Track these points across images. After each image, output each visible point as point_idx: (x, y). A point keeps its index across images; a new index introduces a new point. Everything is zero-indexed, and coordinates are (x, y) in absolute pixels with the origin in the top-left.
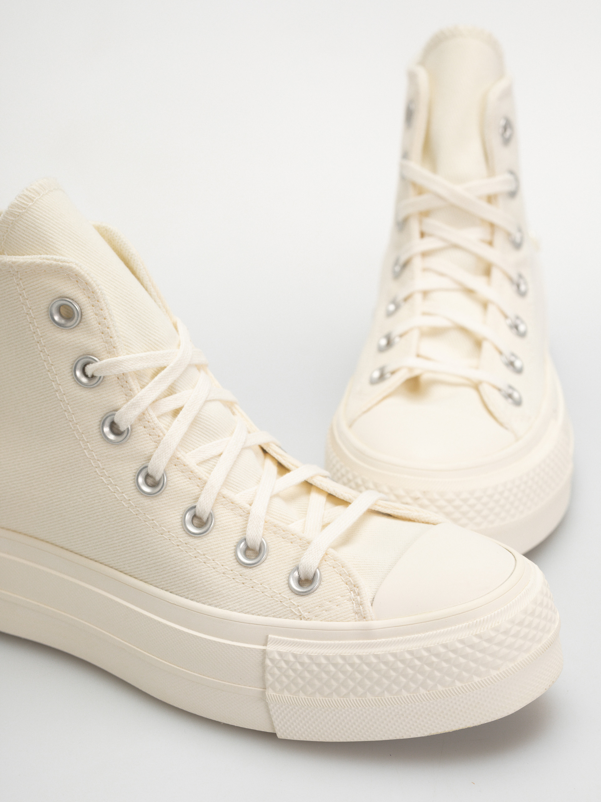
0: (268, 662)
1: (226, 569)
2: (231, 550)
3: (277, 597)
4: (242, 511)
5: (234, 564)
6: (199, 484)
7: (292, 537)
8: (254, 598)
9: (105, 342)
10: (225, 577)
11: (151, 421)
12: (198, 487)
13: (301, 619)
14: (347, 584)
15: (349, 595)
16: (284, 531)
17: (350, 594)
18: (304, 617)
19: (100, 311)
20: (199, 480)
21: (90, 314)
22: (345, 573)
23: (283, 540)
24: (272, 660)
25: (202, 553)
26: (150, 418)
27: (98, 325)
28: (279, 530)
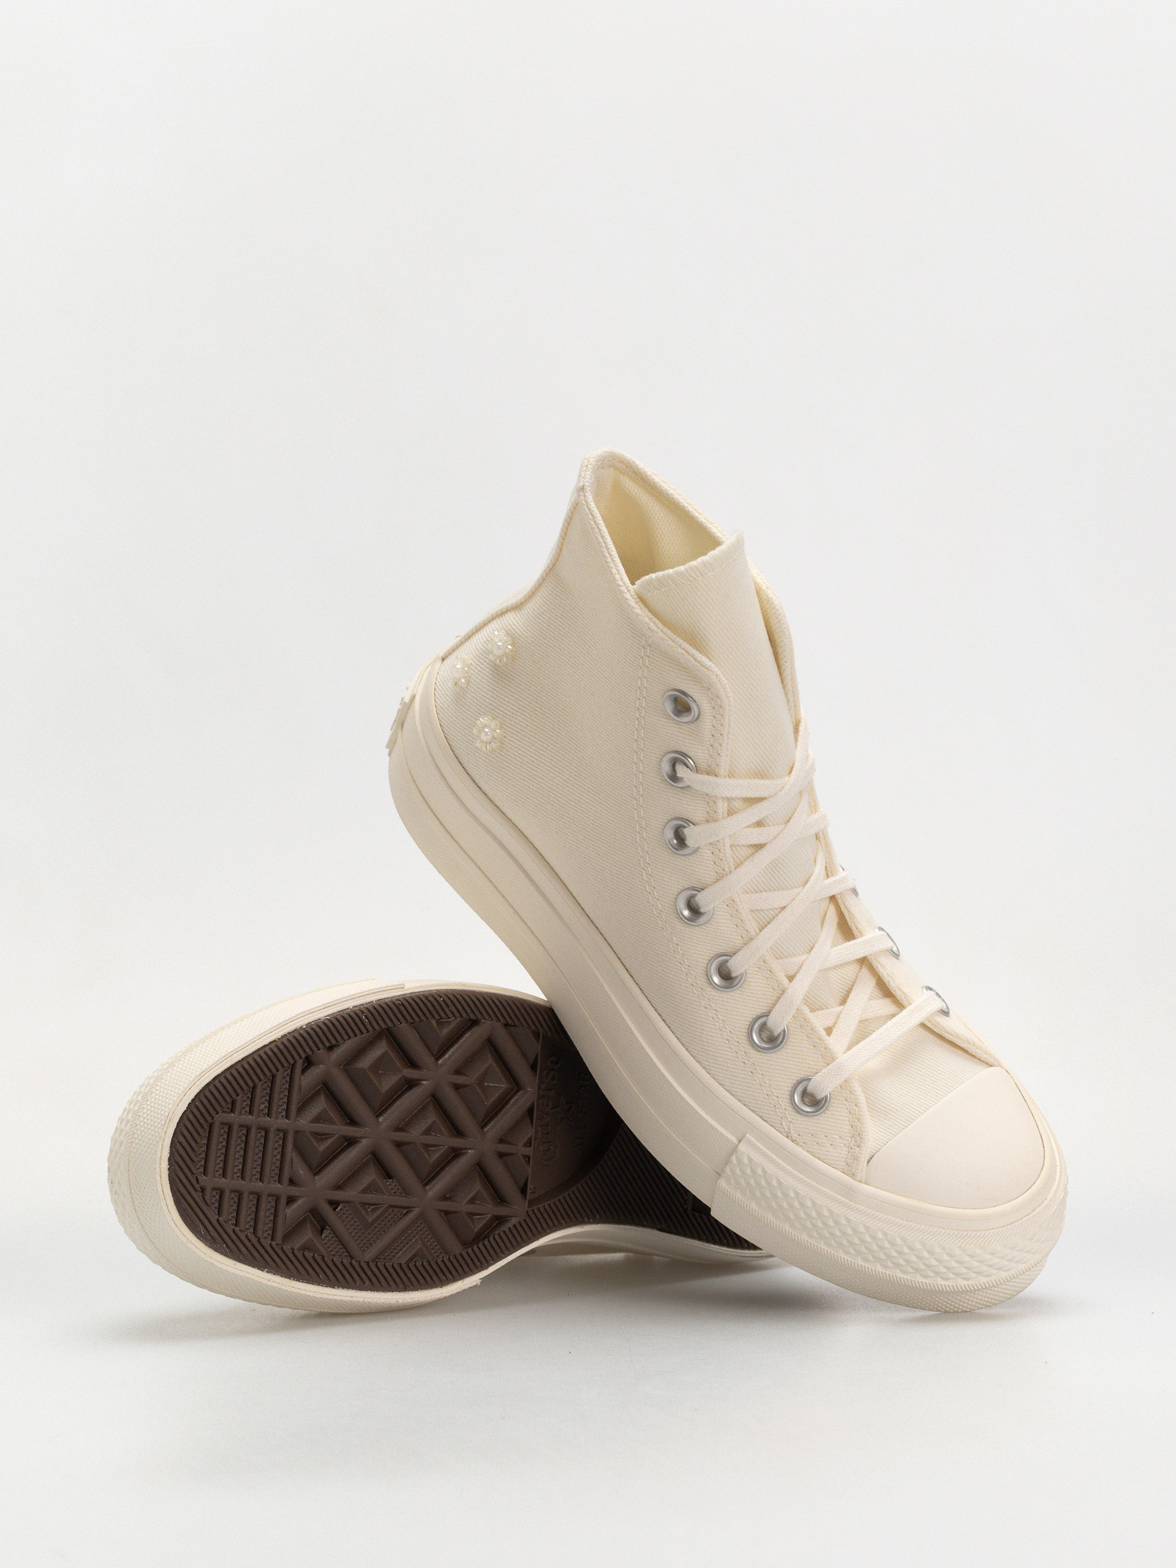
0: (734, 1158)
1: (733, 1038)
2: (747, 1021)
3: (773, 1099)
4: (777, 985)
5: (743, 1038)
6: (744, 936)
7: (818, 1041)
8: (749, 1085)
9: (710, 756)
10: (727, 1045)
11: (722, 851)
12: (741, 938)
13: (787, 1137)
14: (852, 1127)
15: (848, 1140)
16: (812, 1029)
17: (850, 1139)
18: (791, 1137)
19: (720, 726)
20: (746, 932)
21: (707, 722)
22: (855, 1114)
23: (806, 1038)
24: (739, 1161)
25: (714, 1008)
26: (722, 848)
27: (711, 736)
28: (808, 1026)
